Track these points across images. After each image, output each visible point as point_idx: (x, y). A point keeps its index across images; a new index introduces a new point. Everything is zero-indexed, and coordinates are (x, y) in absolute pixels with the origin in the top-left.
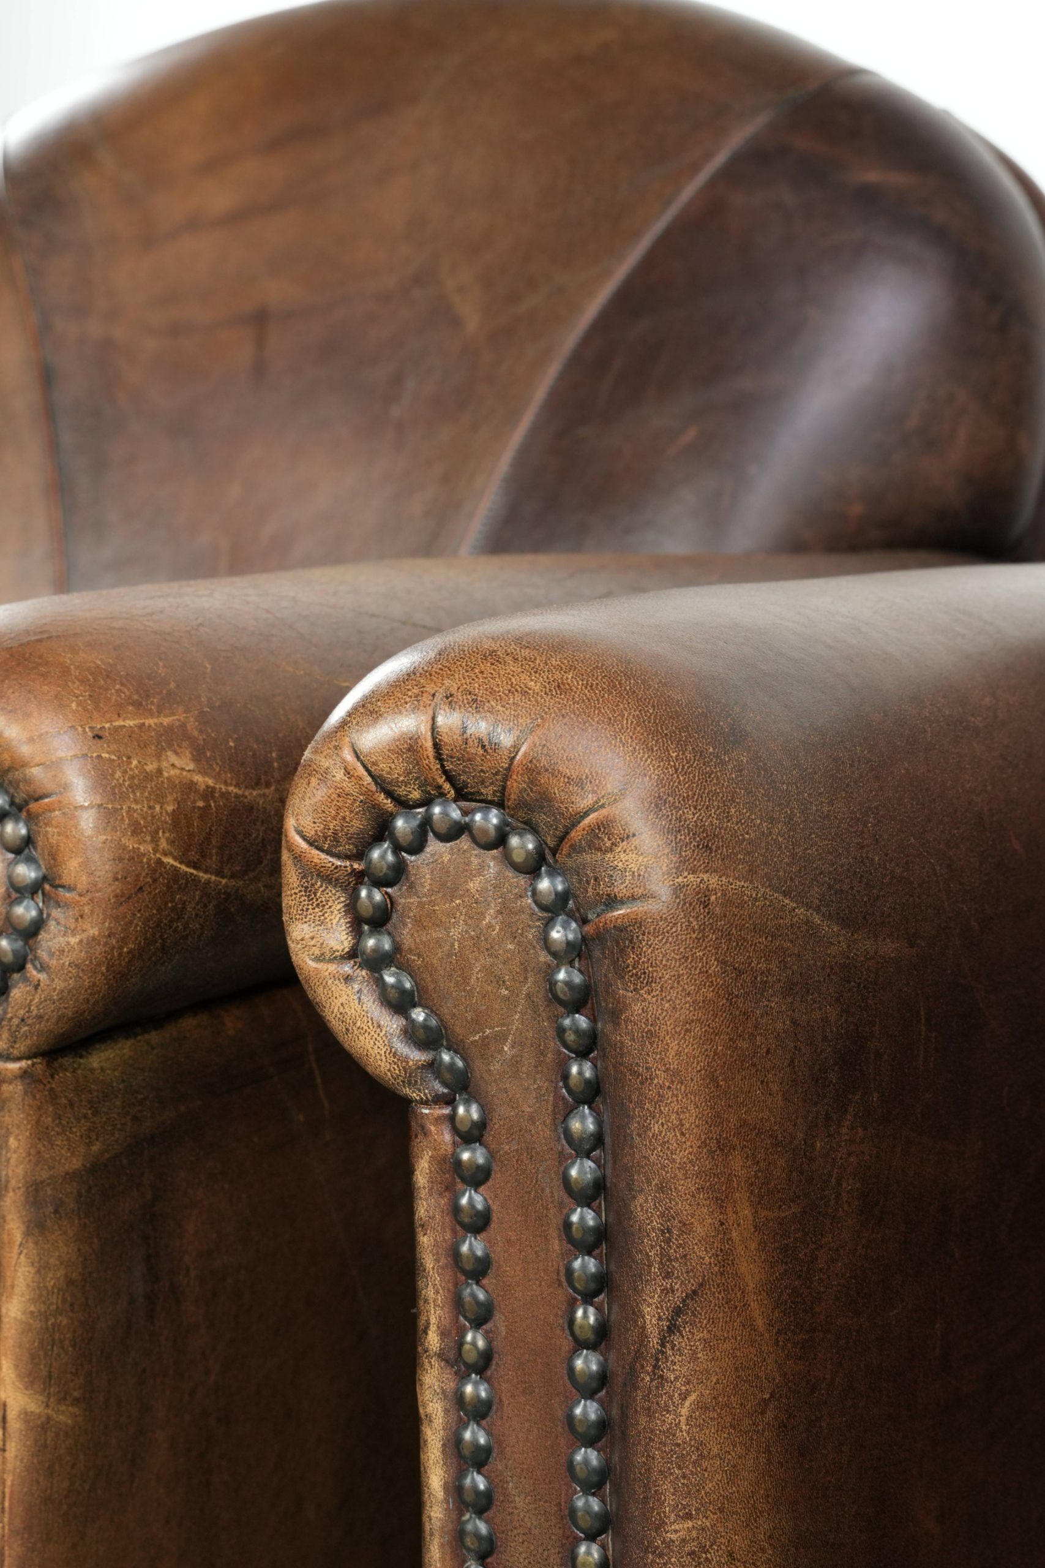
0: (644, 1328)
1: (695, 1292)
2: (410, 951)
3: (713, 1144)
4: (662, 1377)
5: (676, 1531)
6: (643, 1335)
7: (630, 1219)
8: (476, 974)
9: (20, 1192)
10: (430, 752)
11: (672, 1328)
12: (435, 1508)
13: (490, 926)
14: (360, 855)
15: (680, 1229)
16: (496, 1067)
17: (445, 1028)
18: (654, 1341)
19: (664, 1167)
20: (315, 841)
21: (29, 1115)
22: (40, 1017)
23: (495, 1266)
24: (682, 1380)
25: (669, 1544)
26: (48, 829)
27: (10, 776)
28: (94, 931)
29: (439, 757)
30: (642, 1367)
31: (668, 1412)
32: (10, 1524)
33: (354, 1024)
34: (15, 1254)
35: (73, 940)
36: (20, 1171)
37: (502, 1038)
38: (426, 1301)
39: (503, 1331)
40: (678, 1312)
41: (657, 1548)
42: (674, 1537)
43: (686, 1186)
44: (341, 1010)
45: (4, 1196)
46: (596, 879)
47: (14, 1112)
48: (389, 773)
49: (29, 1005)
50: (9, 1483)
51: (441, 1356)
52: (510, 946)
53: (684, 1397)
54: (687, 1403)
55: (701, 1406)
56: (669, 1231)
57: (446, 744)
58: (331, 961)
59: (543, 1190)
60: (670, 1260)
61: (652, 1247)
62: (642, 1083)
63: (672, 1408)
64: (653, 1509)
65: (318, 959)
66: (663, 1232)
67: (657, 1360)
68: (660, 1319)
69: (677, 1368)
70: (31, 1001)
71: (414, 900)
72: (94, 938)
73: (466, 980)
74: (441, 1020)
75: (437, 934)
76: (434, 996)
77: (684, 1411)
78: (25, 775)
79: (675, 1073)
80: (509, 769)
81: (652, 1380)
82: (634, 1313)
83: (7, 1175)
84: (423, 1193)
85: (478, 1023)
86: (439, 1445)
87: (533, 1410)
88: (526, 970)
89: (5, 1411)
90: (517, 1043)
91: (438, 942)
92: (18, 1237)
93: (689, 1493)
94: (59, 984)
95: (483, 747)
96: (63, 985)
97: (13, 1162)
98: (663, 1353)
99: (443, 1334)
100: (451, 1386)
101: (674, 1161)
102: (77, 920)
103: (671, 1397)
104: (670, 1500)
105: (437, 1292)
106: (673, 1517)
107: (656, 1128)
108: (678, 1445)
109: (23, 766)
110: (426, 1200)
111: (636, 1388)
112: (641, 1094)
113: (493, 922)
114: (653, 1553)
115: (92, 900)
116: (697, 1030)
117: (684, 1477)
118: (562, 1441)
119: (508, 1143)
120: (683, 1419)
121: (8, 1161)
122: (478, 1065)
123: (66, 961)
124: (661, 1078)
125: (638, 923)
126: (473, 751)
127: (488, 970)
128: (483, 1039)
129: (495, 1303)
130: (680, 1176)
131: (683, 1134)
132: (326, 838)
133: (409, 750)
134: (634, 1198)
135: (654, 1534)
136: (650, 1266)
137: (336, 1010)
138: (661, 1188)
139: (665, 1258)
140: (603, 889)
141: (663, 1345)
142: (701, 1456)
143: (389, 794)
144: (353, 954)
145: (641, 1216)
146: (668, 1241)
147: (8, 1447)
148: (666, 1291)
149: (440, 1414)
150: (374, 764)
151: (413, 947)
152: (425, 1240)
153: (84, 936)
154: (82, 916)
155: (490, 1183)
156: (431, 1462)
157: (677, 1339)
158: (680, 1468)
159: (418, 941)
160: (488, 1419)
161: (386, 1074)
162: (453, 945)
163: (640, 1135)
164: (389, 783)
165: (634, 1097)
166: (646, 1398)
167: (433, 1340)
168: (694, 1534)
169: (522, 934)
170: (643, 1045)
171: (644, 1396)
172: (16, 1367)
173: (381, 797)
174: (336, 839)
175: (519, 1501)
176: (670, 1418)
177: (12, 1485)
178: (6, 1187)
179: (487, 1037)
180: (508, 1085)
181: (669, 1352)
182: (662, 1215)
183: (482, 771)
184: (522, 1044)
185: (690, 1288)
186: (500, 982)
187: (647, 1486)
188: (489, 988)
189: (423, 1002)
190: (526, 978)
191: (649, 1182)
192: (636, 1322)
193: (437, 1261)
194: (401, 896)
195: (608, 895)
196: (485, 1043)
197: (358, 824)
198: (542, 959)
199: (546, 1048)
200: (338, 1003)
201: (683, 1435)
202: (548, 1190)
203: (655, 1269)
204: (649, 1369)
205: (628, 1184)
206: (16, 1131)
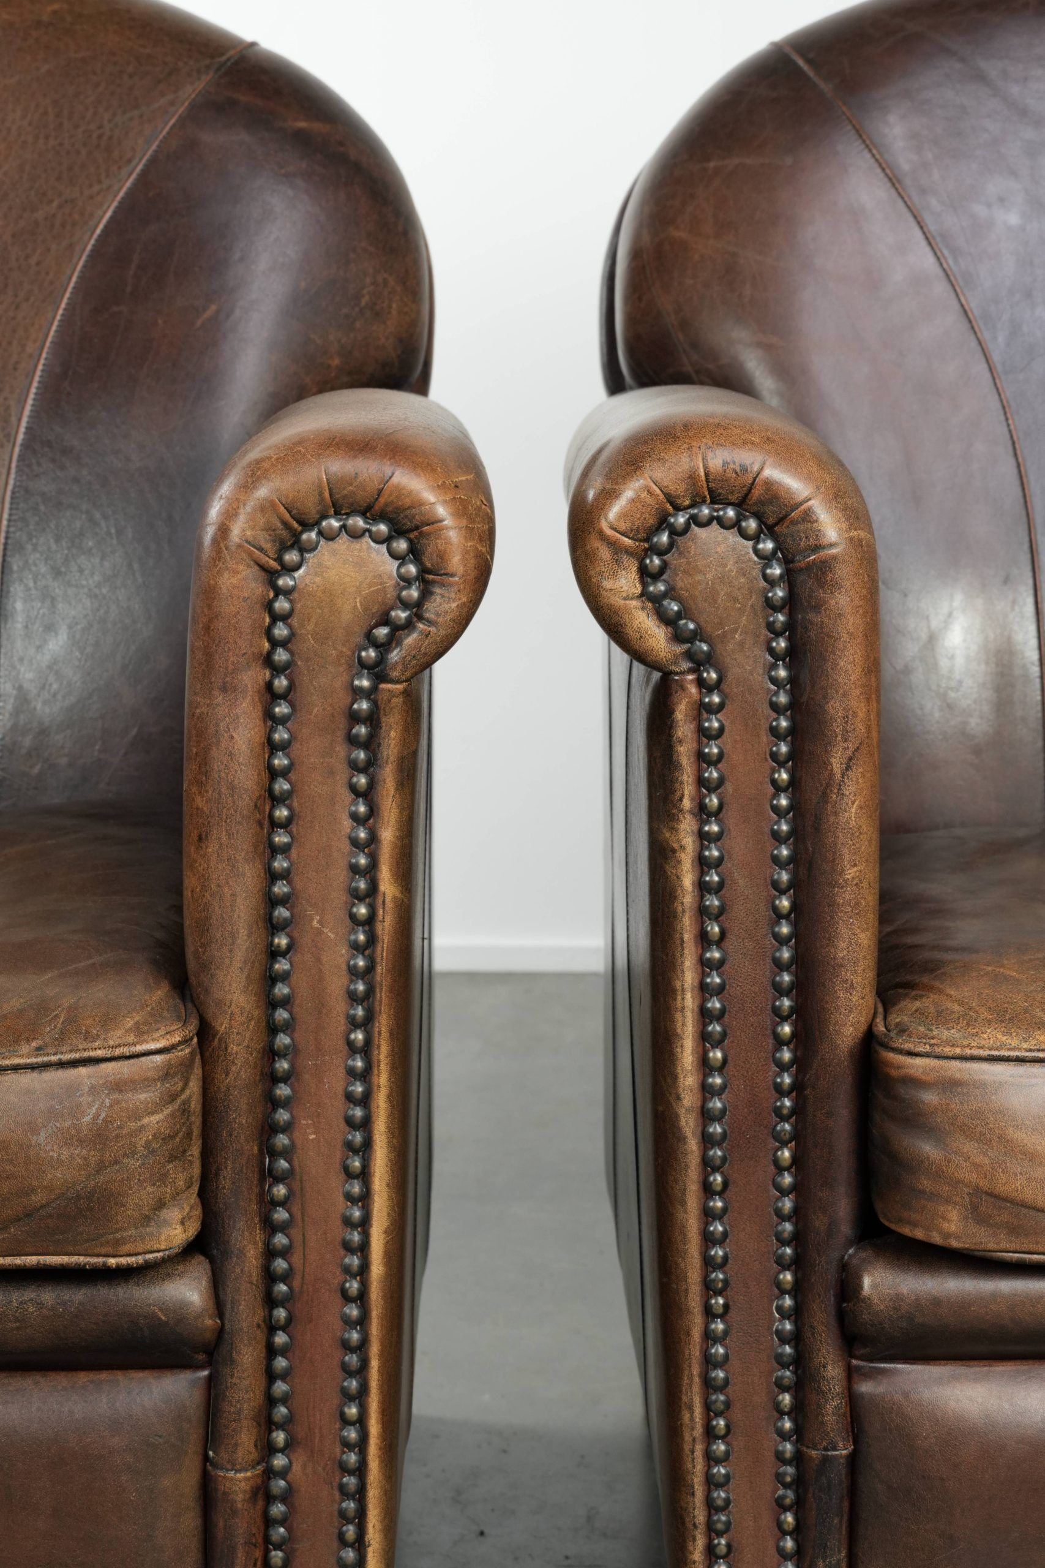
0: (832, 770)
1: (858, 748)
2: (681, 589)
3: (866, 670)
4: (843, 794)
5: (850, 874)
6: (831, 774)
7: (824, 714)
8: (722, 597)
9: (395, 764)
10: (703, 478)
11: (848, 768)
12: (687, 897)
13: (731, 571)
14: (647, 539)
15: (852, 716)
16: (730, 647)
17: (700, 629)
18: (838, 776)
19: (845, 683)
20: (625, 533)
21: (403, 716)
22: (425, 654)
23: (726, 756)
24: (853, 794)
25: (846, 881)
26: (438, 541)
27: (408, 512)
28: (464, 599)
29: (707, 481)
30: (831, 791)
31: (846, 812)
32: (386, 966)
33: (646, 633)
34: (390, 803)
35: (454, 605)
36: (396, 751)
37: (735, 631)
38: (682, 783)
39: (730, 791)
40: (850, 759)
41: (840, 884)
42: (848, 877)
43: (856, 692)
44: (639, 626)
45: (386, 767)
46: (807, 537)
47: (396, 714)
48: (675, 491)
49: (420, 647)
50: (386, 941)
51: (691, 812)
52: (742, 580)
53: (853, 803)
54: (855, 806)
55: (860, 807)
56: (847, 717)
57: (712, 473)
58: (632, 599)
59: (757, 710)
60: (847, 732)
61: (838, 726)
62: (834, 641)
63: (848, 809)
64: (838, 864)
65: (625, 599)
66: (844, 718)
67: (840, 785)
68: (841, 764)
69: (850, 788)
70: (422, 644)
71: (683, 560)
72: (464, 603)
73: (715, 601)
74: (698, 625)
75: (699, 577)
76: (696, 612)
77: (853, 810)
78: (421, 511)
79: (852, 634)
80: (753, 484)
81: (837, 797)
82: (825, 763)
83: (388, 755)
84: (681, 723)
85: (721, 624)
86: (690, 861)
87: (750, 831)
88: (751, 592)
89: (384, 897)
90: (745, 633)
91: (699, 583)
92: (392, 791)
93: (855, 853)
94: (442, 632)
95: (736, 473)
96: (444, 632)
97: (392, 745)
98: (843, 781)
99: (692, 799)
100: (695, 828)
101: (850, 680)
102: (456, 594)
103: (847, 804)
104: (847, 857)
105: (689, 777)
106: (848, 867)
107: (842, 664)
108: (851, 828)
109: (420, 505)
110: (683, 727)
111: (827, 802)
112: (834, 647)
113: (732, 568)
114: (838, 887)
115: (465, 581)
116: (861, 611)
117: (853, 845)
118: (768, 845)
119: (736, 688)
120: (853, 815)
121: (389, 745)
122: (719, 648)
123: (448, 618)
124: (845, 637)
125: (834, 558)
126: (729, 475)
127: (729, 595)
128: (723, 633)
129: (726, 776)
130: (853, 687)
131: (855, 666)
132: (632, 531)
133: (689, 478)
134: (828, 702)
135: (838, 877)
136: (836, 737)
137: (635, 626)
138: (844, 695)
139: (845, 731)
140: (812, 542)
141: (843, 777)
142: (860, 833)
143: (671, 504)
144: (642, 595)
145: (832, 711)
146: (846, 722)
147: (386, 919)
148: (845, 749)
149: (691, 843)
150: (666, 487)
151: (683, 586)
152: (682, 749)
153: (460, 602)
154: (459, 591)
155: (724, 711)
156: (684, 872)
157: (850, 773)
158: (852, 840)
159: (686, 582)
160: (721, 841)
161: (662, 659)
162: (708, 583)
163: (832, 669)
164: (674, 497)
165: (830, 649)
166: (834, 806)
167: (687, 803)
168: (857, 874)
169: (749, 573)
170: (836, 622)
171: (832, 806)
172: (391, 870)
173: (668, 506)
174: (638, 531)
175: (741, 882)
176: (847, 814)
177: (388, 942)
178: (387, 761)
179: (726, 631)
180: (737, 656)
181: (846, 781)
182: (844, 709)
183: (734, 486)
184: (746, 633)
185: (856, 746)
186: (736, 600)
187: (834, 853)
188: (729, 604)
189: (687, 616)
190: (751, 596)
191: (837, 692)
192: (827, 769)
193: (689, 759)
194: (674, 560)
195: (816, 545)
196: (724, 635)
197: (651, 521)
198: (761, 585)
199: (760, 633)
200: (637, 622)
201: (853, 823)
202: (760, 710)
203: (840, 737)
204: (836, 791)
205: (823, 696)
206: (395, 726)
